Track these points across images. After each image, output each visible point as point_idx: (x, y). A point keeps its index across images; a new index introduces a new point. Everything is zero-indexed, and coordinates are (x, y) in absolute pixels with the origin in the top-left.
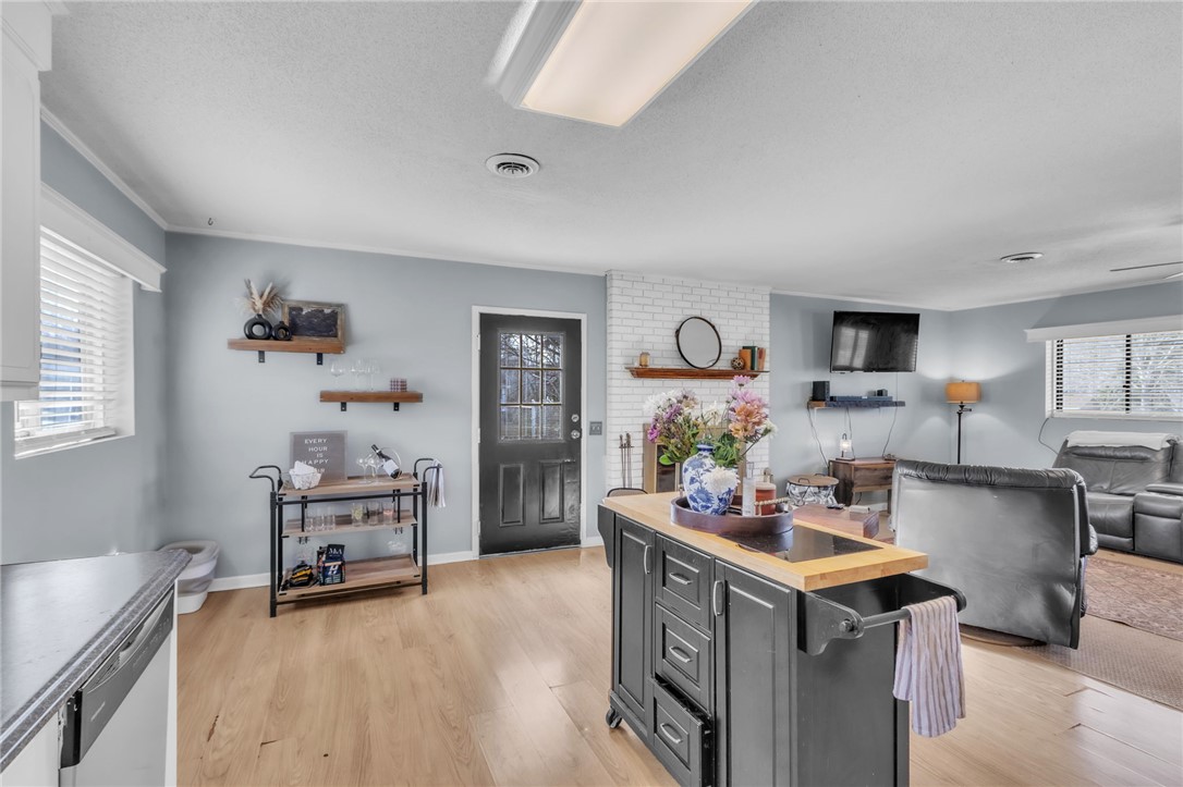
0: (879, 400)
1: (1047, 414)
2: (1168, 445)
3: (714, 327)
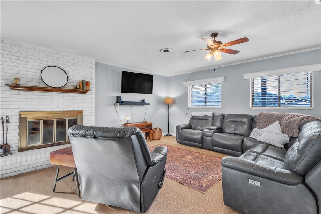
0: (143, 103)
1: (189, 107)
2: (212, 115)
3: (65, 71)
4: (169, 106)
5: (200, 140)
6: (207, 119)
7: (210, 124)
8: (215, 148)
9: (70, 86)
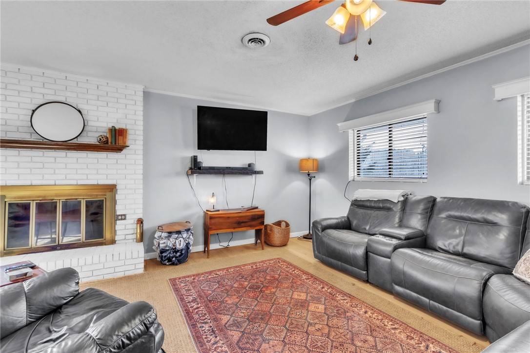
0: (248, 171)
1: (350, 179)
2: (402, 199)
3: (80, 111)
4: (310, 178)
5: (362, 262)
6: (389, 209)
7: (397, 220)
8: (398, 288)
9: (91, 139)
